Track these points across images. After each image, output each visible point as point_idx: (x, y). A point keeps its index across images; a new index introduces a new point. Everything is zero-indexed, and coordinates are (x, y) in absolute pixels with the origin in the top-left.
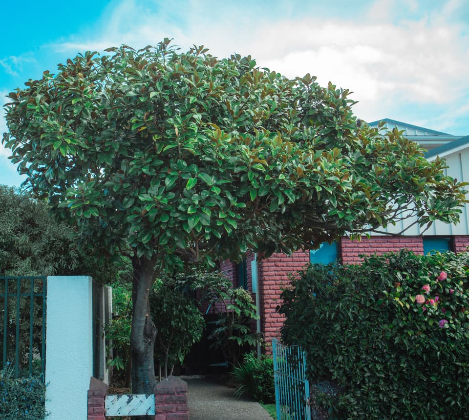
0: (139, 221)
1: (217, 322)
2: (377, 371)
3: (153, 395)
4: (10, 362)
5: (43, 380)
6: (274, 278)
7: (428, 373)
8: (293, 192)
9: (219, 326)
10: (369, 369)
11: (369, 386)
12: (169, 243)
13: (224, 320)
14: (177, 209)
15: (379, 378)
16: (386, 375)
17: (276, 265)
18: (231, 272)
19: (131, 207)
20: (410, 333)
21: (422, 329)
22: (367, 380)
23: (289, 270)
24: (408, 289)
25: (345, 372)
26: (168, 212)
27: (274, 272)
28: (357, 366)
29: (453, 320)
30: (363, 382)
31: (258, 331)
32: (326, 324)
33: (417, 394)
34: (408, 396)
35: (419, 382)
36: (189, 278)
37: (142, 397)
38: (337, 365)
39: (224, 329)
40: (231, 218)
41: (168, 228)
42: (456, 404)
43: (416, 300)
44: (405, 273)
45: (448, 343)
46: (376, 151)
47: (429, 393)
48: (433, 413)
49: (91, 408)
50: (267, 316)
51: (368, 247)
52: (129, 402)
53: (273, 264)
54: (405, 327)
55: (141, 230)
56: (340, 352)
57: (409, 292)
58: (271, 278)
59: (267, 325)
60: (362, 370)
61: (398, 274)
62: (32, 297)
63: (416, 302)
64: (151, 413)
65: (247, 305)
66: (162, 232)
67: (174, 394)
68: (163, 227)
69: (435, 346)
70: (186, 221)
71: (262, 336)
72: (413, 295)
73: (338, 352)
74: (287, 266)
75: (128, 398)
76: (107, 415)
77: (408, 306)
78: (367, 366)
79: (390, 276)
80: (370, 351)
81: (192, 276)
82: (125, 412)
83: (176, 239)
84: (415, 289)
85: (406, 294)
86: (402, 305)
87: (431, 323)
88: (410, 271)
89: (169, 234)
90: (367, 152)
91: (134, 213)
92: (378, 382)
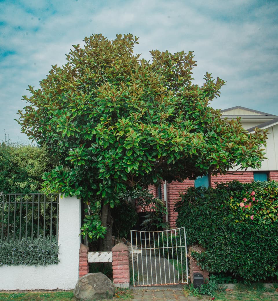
0: (104, 167)
1: (146, 216)
2: (221, 240)
3: (111, 252)
4: (41, 235)
5: (57, 244)
6: (175, 193)
7: (245, 241)
8: (179, 154)
9: (146, 219)
10: (217, 239)
11: (217, 247)
12: (119, 178)
13: (149, 215)
14: (122, 162)
15: (221, 243)
16: (225, 242)
17: (176, 187)
18: (154, 190)
19: (101, 160)
20: (237, 221)
21: (242, 219)
22: (216, 244)
23: (183, 189)
24: (236, 200)
25: (205, 241)
26: (118, 163)
27: (175, 190)
28: (211, 238)
29: (257, 215)
30: (214, 245)
31: (167, 221)
32: (196, 217)
33: (239, 251)
34: (235, 252)
35: (241, 245)
36: (131, 193)
37: (106, 253)
38: (201, 238)
39: (149, 220)
40: (149, 166)
41: (118, 170)
42: (258, 256)
43: (240, 205)
44: (235, 192)
45: (254, 226)
46: (222, 131)
47: (246, 251)
48: (247, 260)
49: (80, 258)
50: (171, 213)
51: (225, 177)
52: (99, 256)
53: (175, 186)
54: (234, 218)
55: (105, 171)
56: (203, 230)
57: (237, 201)
58: (173, 193)
59: (171, 218)
60: (213, 239)
61: (232, 192)
62: (51, 204)
63: (240, 206)
64: (110, 261)
65: (161, 207)
66: (116, 172)
67: (121, 251)
68: (116, 170)
69: (248, 227)
70: (127, 168)
71: (169, 224)
72: (239, 203)
73: (201, 230)
74: (182, 187)
75: (99, 253)
76: (88, 262)
77: (236, 208)
78: (216, 238)
79: (227, 193)
80: (217, 230)
81: (132, 192)
82: (97, 261)
83: (122, 176)
84: (240, 200)
85: (235, 202)
86: (233, 208)
87: (247, 216)
88: (238, 191)
89: (118, 173)
90: (218, 132)
91: (102, 163)
92: (221, 245)
